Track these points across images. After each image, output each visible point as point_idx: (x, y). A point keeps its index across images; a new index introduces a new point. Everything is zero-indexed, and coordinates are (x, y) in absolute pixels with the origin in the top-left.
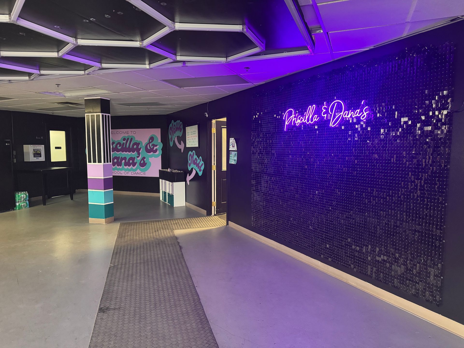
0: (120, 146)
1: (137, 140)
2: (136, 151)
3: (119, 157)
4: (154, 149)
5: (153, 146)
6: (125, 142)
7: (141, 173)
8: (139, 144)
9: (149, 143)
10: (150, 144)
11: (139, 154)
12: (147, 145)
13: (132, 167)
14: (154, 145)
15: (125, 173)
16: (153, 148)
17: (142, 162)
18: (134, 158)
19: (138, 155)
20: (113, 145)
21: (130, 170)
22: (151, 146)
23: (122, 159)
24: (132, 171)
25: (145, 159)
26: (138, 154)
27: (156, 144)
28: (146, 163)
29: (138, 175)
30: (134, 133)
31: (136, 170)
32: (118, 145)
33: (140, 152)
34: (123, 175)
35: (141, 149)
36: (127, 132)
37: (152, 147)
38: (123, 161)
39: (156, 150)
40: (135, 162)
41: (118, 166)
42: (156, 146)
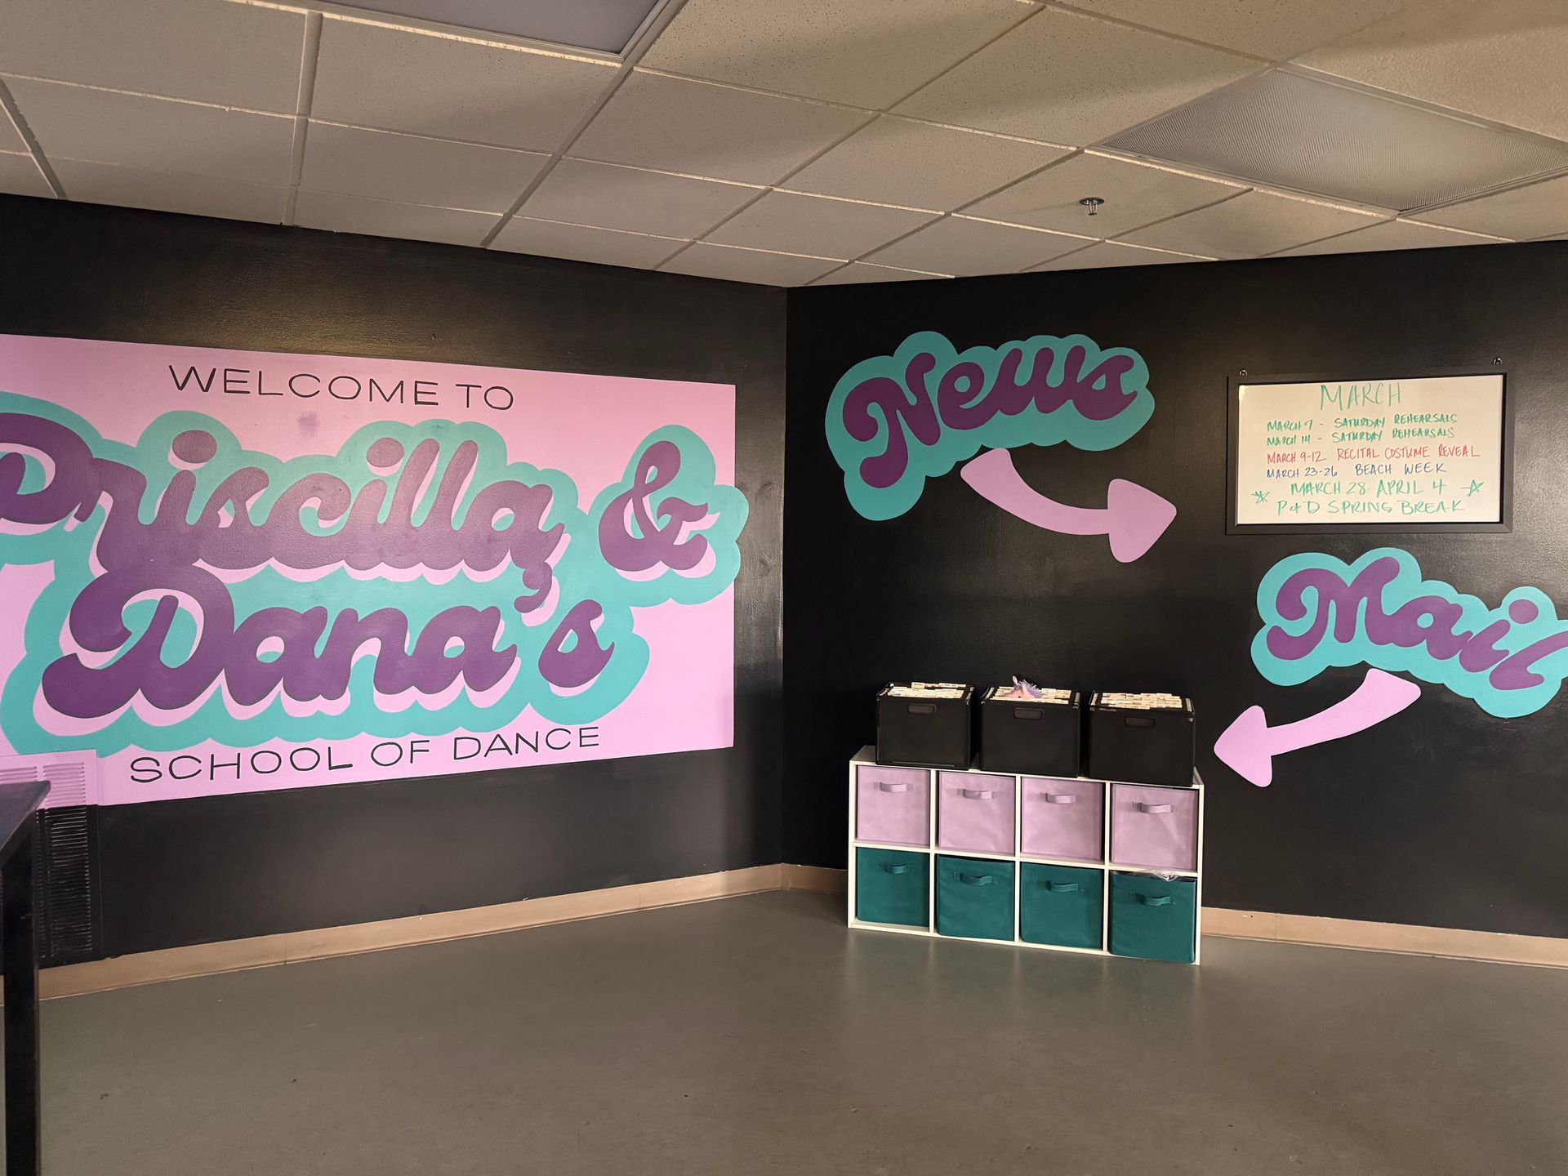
0: (325, 513)
1: (528, 468)
2: (508, 557)
3: (319, 615)
4: (681, 539)
5: (667, 518)
6: (392, 474)
7: (558, 739)
8: (542, 494)
9: (641, 489)
10: (646, 500)
11: (539, 580)
12: (617, 506)
13: (469, 690)
14: (682, 511)
15: (387, 754)
16: (674, 529)
17: (569, 643)
18: (493, 614)
19: (532, 593)
20: (249, 504)
21: (439, 721)
22: (651, 515)
23: (351, 629)
24: (461, 732)
25: (602, 617)
26: (528, 581)
27: (696, 502)
28: (604, 647)
29: (526, 758)
30: (500, 398)
31: (509, 708)
32: (314, 503)
33: (552, 561)
34: (364, 772)
35: (566, 538)
36: (420, 387)
37: (660, 524)
38: (370, 650)
39: (697, 547)
40: (498, 644)
41: (299, 693)
42: (698, 513)
